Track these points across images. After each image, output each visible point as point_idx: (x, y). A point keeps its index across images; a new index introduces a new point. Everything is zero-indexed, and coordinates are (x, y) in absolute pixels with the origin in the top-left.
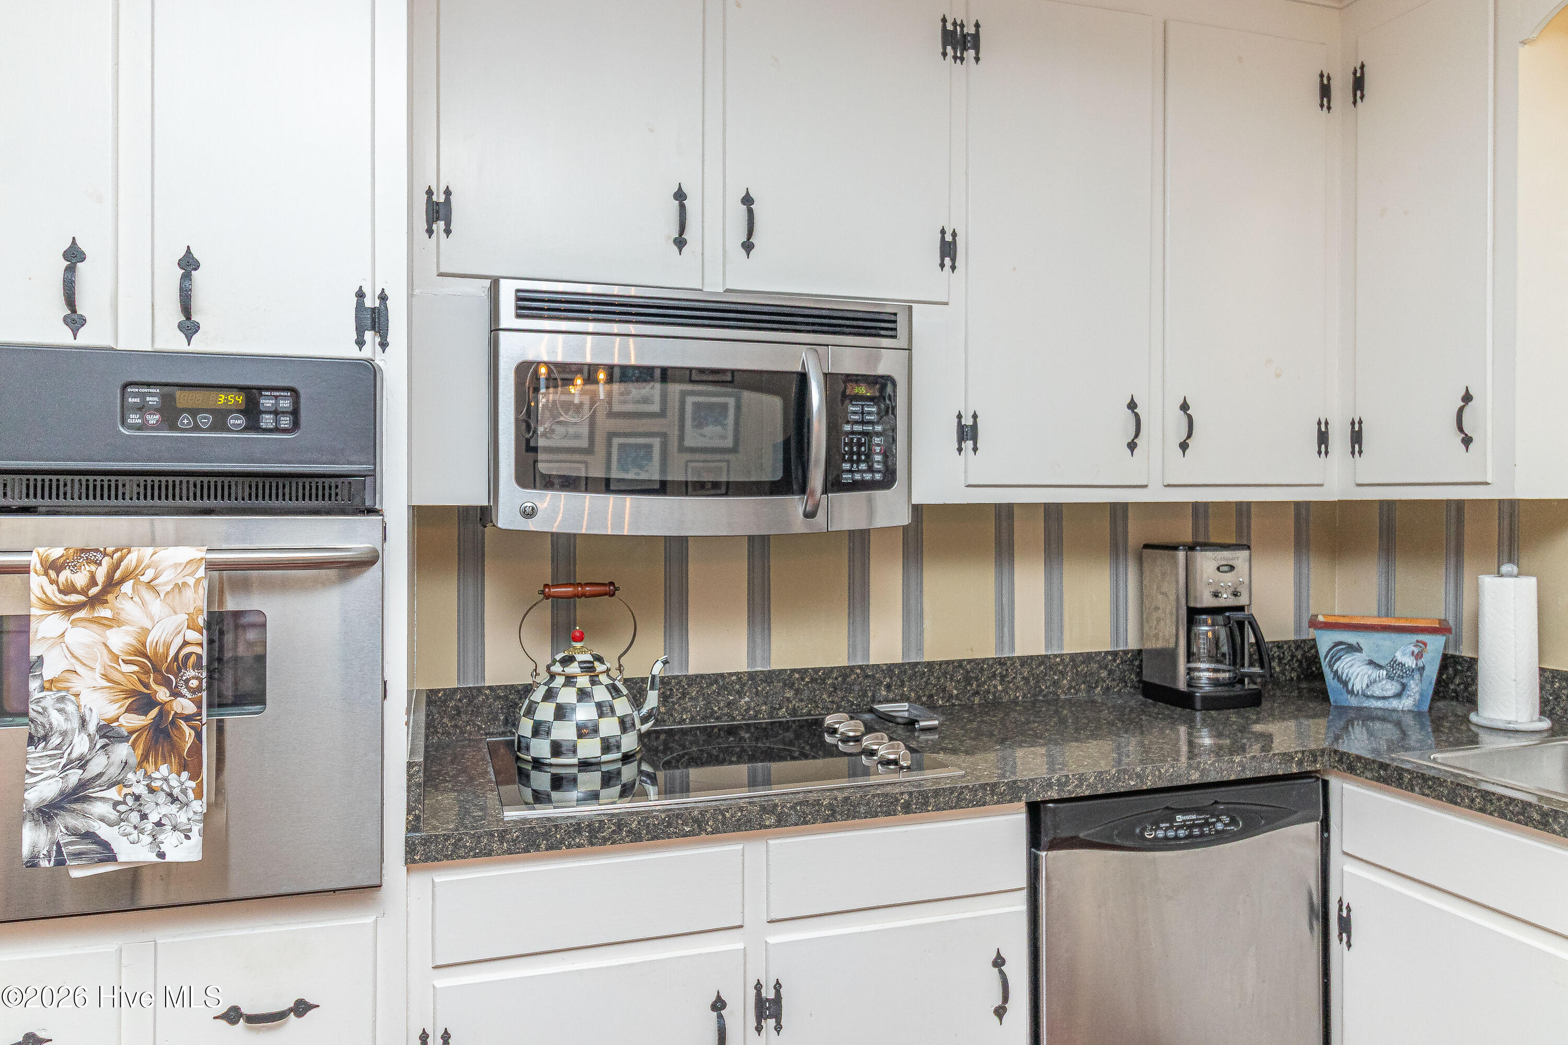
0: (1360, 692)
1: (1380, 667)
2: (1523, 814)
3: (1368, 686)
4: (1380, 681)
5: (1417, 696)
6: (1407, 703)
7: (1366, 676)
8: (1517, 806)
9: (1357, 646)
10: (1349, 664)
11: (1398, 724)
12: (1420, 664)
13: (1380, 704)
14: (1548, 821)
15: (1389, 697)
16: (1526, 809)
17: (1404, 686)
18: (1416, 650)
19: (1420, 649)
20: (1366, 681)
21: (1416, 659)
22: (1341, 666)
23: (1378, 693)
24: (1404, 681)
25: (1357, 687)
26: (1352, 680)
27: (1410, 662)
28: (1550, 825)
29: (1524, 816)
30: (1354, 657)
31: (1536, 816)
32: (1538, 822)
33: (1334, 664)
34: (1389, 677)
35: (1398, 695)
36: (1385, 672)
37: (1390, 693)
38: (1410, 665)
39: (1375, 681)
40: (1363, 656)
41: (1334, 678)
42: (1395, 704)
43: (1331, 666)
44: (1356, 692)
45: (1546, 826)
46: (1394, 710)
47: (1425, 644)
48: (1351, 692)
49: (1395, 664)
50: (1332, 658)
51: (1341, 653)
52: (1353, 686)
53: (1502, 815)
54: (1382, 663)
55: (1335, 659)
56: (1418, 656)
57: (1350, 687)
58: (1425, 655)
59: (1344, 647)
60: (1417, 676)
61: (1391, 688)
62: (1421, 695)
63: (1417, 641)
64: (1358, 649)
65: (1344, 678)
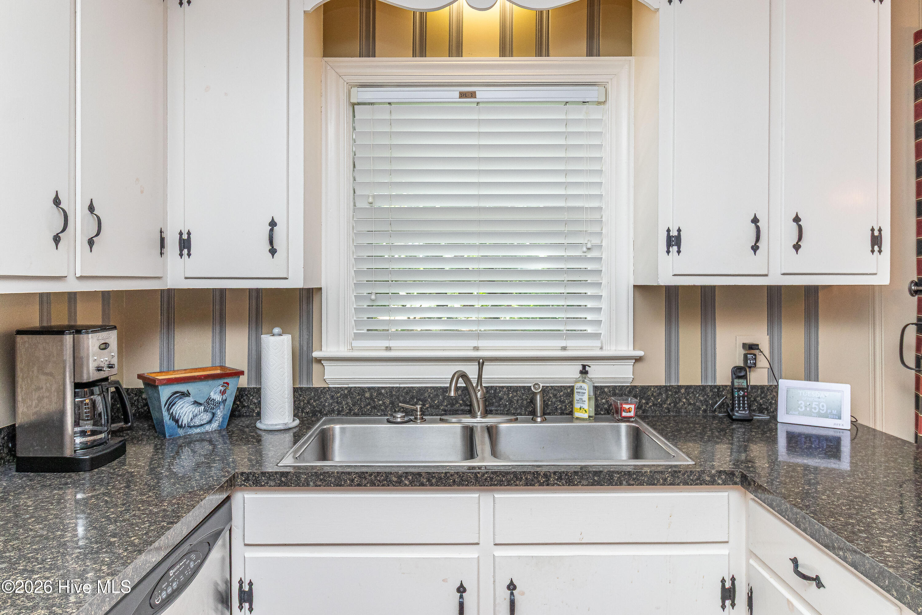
0: (187, 424)
1: (201, 404)
2: (386, 480)
3: (192, 419)
4: (199, 414)
5: (221, 419)
6: (215, 425)
7: (191, 413)
8: (382, 476)
9: (187, 393)
10: (181, 407)
11: (210, 442)
12: (224, 398)
13: (198, 430)
14: (402, 480)
15: (204, 424)
16: (388, 476)
17: (214, 414)
18: (223, 389)
19: (225, 388)
20: (191, 416)
21: (222, 395)
22: (176, 409)
23: (198, 423)
24: (214, 411)
25: (185, 422)
26: (182, 417)
27: (218, 397)
28: (403, 481)
29: (387, 481)
30: (185, 400)
31: (395, 479)
32: (396, 482)
33: (171, 408)
34: (205, 411)
35: (210, 422)
36: (203, 407)
37: (205, 421)
38: (218, 399)
39: (196, 415)
40: (191, 399)
41: (170, 419)
42: (208, 428)
43: (168, 410)
44: (184, 426)
45: (400, 483)
46: (207, 432)
47: (228, 384)
48: (180, 427)
49: (209, 400)
50: (169, 405)
51: (176, 400)
52: (182, 422)
53: (373, 484)
54: (202, 401)
55: (171, 404)
56: (223, 393)
57: (180, 423)
58: (227, 391)
59: (178, 395)
60: (222, 407)
61: (206, 417)
62: (223, 418)
63: (224, 383)
64: (187, 394)
65: (177, 417)
